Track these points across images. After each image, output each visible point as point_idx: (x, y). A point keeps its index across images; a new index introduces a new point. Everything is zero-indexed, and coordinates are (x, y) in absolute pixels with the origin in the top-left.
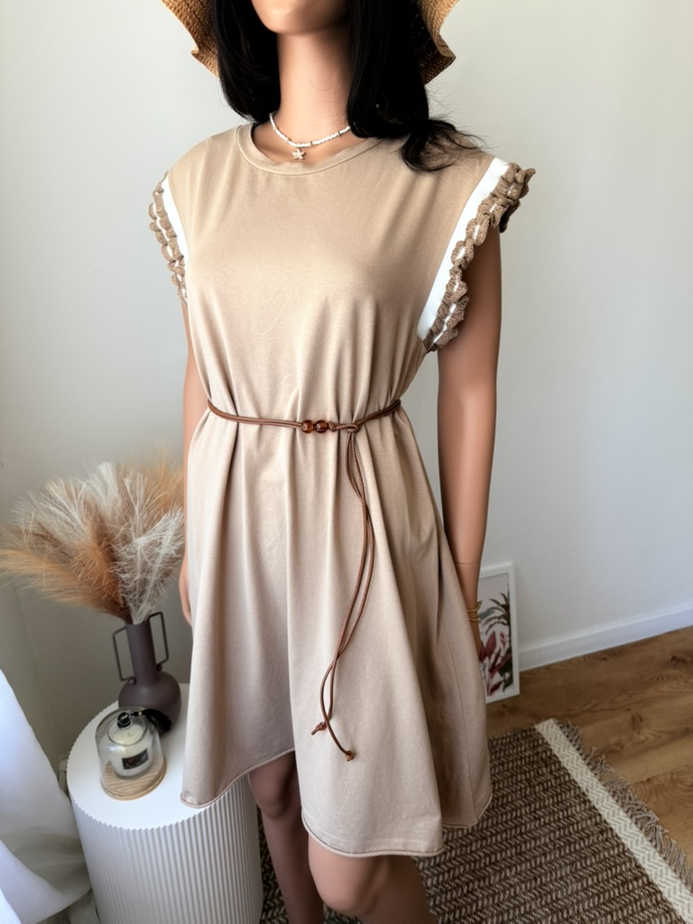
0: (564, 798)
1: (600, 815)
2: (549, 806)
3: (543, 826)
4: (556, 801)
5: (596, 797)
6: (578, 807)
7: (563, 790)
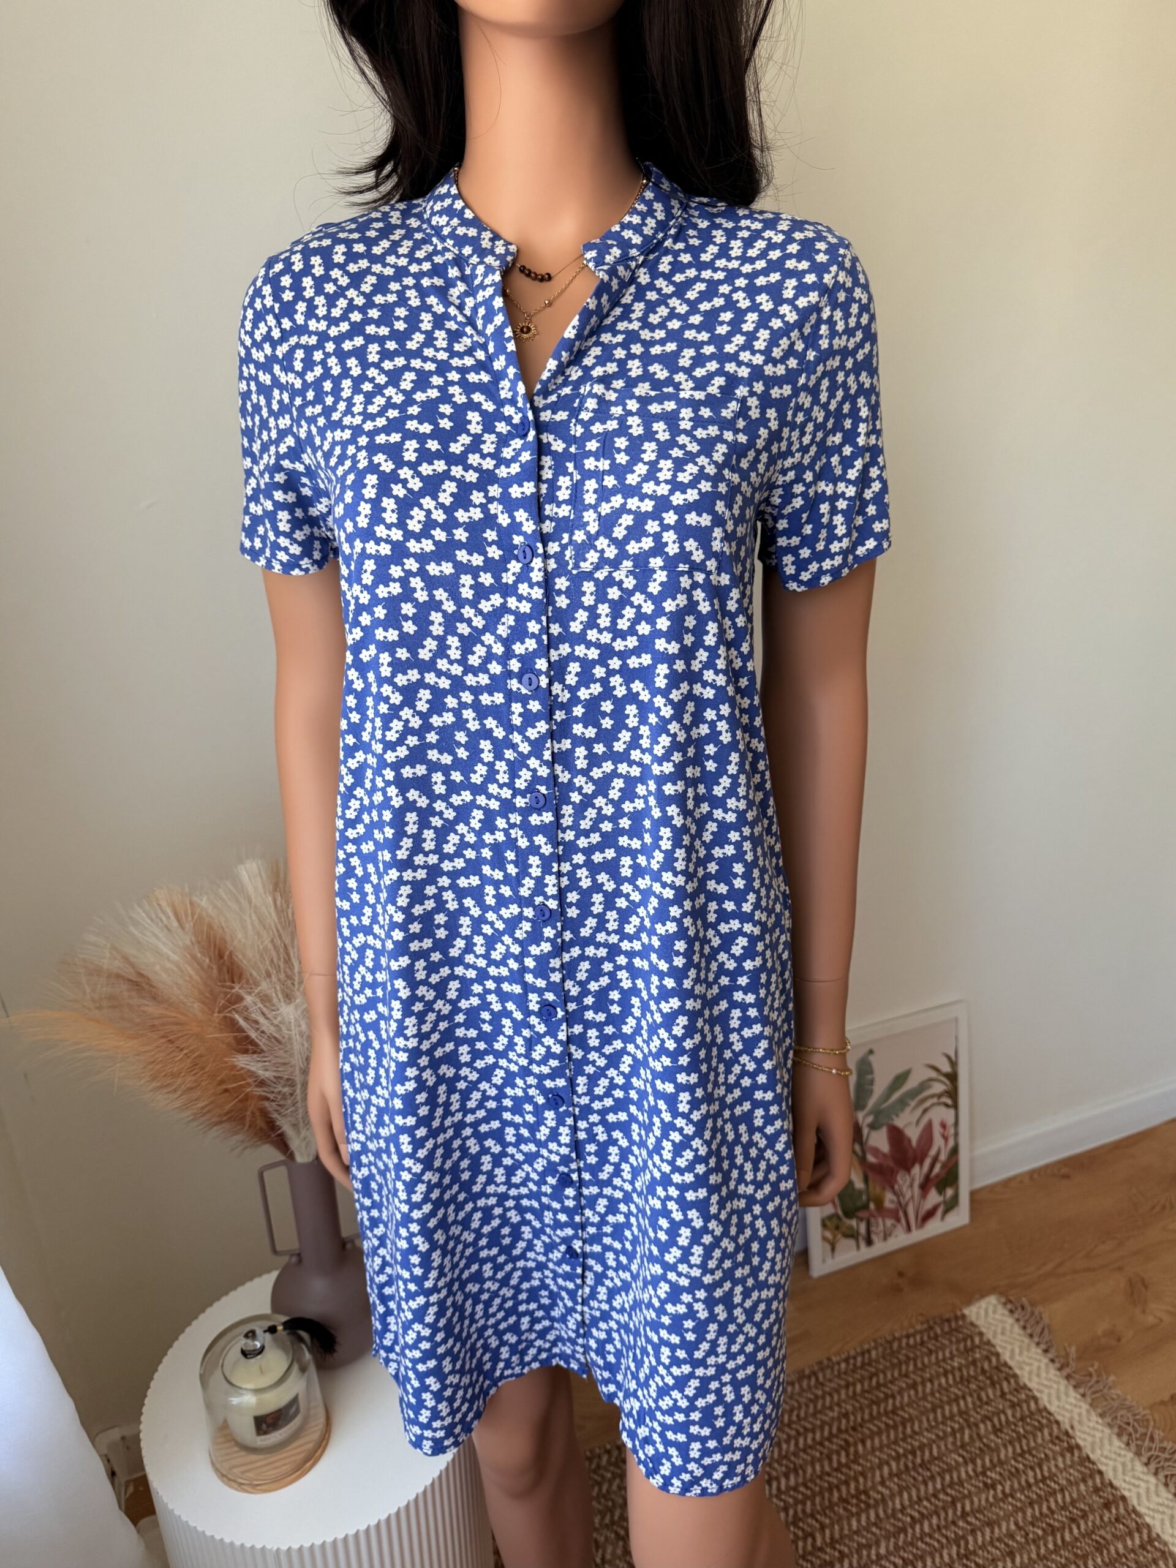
1: (1100, 1473)
2: (1007, 1462)
3: (1002, 1500)
4: (1018, 1450)
5: (1090, 1439)
6: (1060, 1459)
7: (1029, 1428)
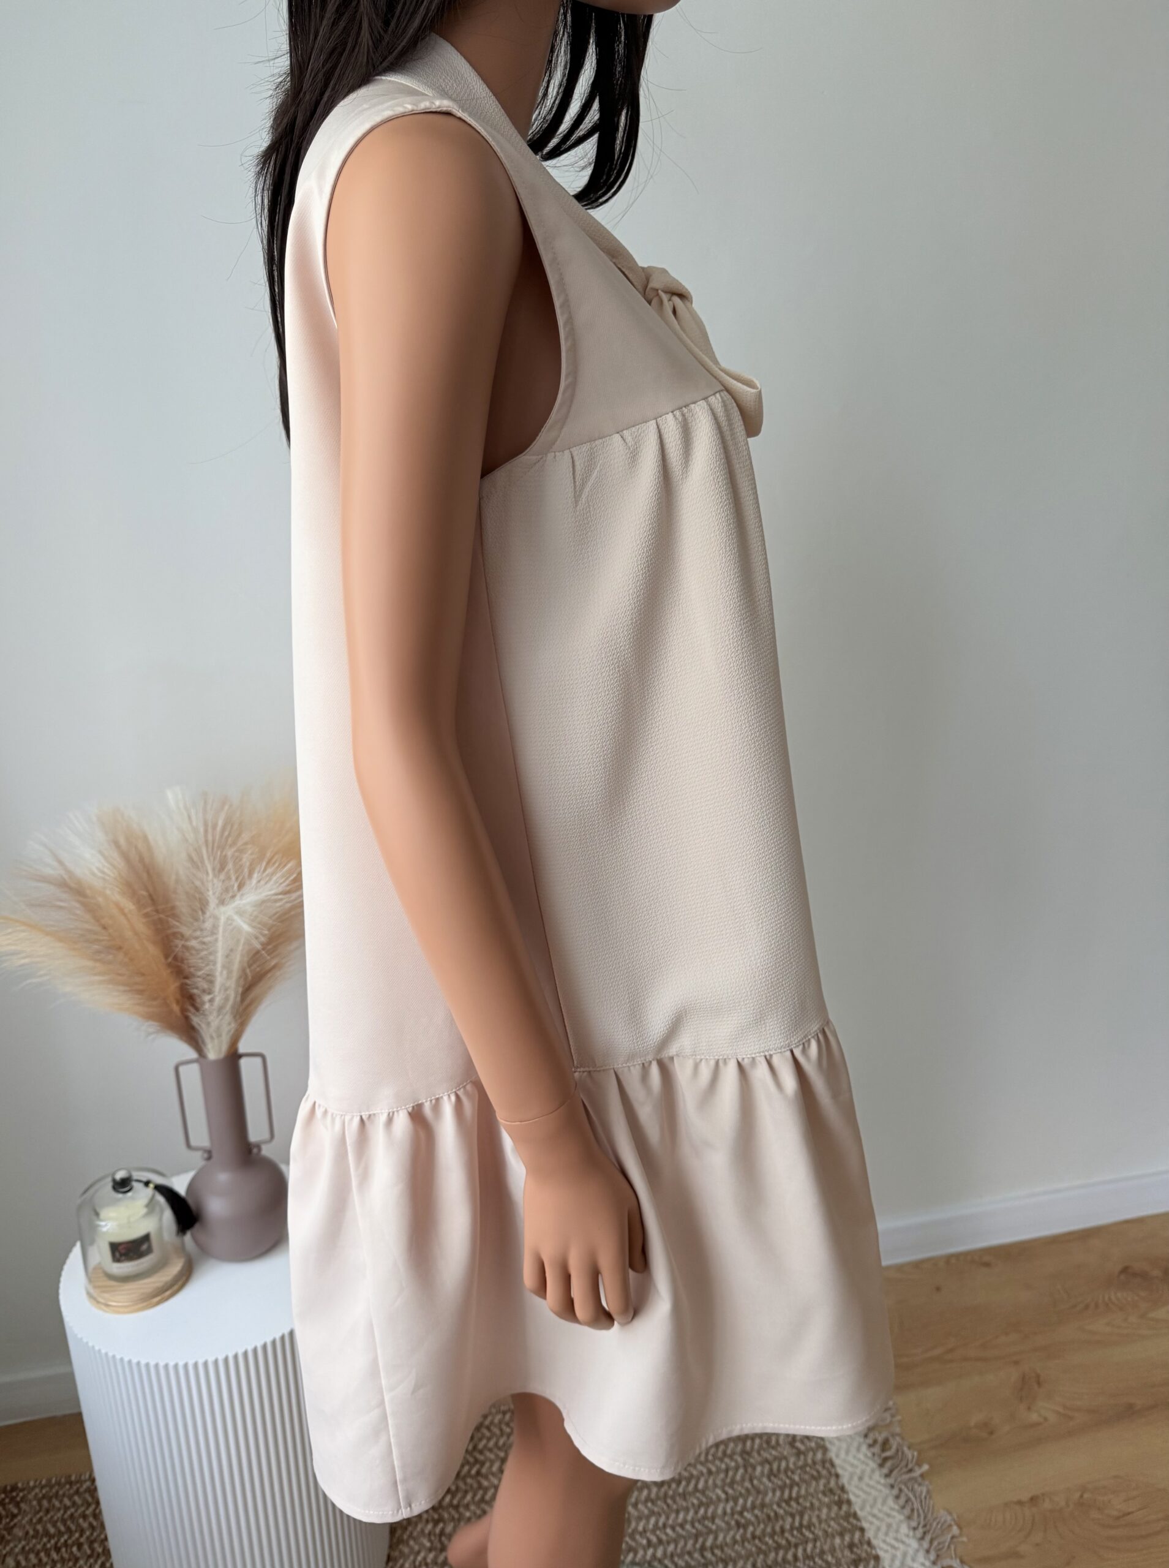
0: (803, 1492)
2: (770, 1505)
3: (749, 1540)
4: (786, 1496)
5: (864, 1496)
